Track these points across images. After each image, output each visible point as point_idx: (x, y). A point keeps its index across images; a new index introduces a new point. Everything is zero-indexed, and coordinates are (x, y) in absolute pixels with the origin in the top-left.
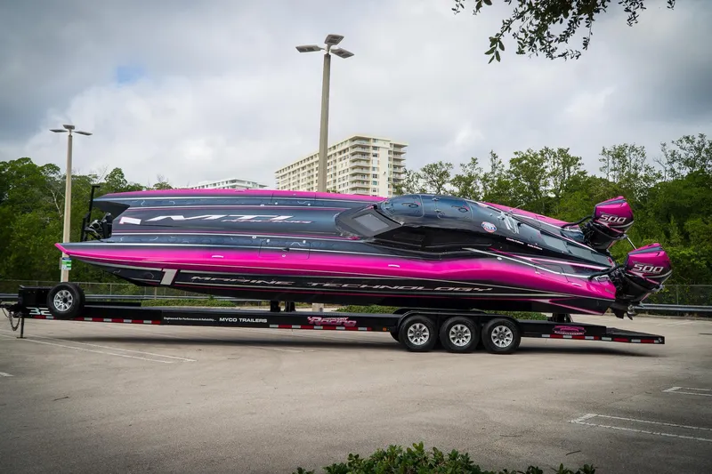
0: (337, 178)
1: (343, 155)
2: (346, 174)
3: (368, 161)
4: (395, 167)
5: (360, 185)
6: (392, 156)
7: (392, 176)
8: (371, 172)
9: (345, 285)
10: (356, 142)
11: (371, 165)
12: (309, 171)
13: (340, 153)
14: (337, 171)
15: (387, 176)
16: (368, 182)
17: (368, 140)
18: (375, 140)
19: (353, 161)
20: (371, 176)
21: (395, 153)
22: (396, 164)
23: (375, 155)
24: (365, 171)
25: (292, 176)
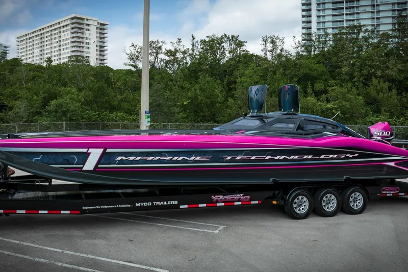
0: (62, 43)
1: (65, 29)
2: (67, 42)
3: (83, 33)
4: (101, 38)
5: (78, 49)
6: (99, 31)
7: (98, 44)
8: (85, 41)
9: (253, 158)
10: (75, 21)
11: (85, 36)
12: (41, 38)
13: (63, 27)
14: (62, 39)
15: (96, 44)
16: (83, 47)
17: (83, 19)
18: (87, 20)
19: (73, 33)
20: (85, 43)
21: (101, 29)
22: (102, 36)
23: (88, 30)
24: (80, 40)
25: (29, 41)
